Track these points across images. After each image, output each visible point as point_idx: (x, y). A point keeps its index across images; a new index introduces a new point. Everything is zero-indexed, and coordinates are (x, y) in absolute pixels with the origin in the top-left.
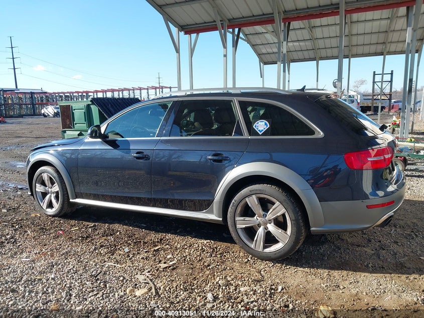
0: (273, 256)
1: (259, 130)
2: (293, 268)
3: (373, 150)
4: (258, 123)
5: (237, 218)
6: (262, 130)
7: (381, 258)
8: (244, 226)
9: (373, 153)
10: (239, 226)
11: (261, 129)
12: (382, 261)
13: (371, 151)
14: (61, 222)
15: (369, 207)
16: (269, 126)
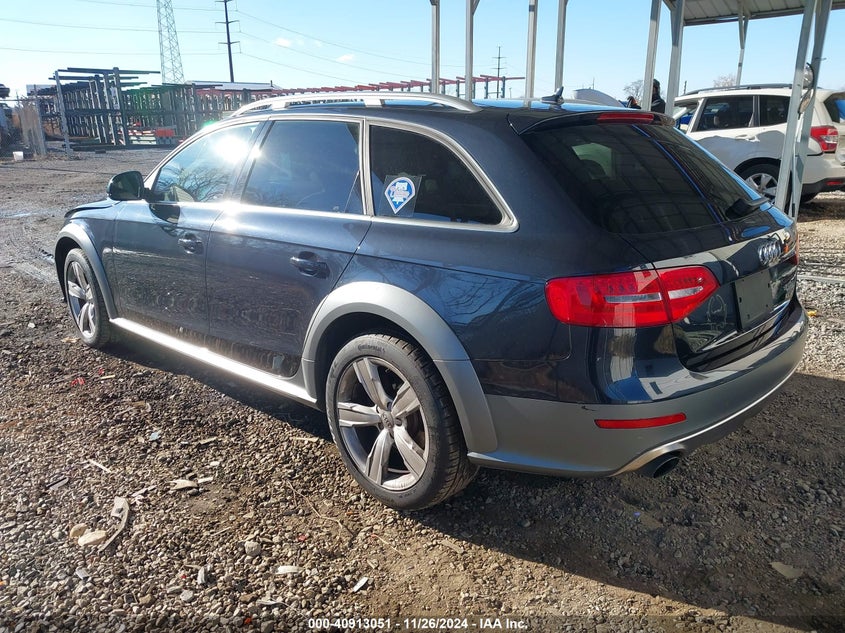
0: (398, 501)
1: (394, 203)
2: (435, 533)
3: (646, 273)
4: (395, 185)
5: (341, 405)
6: (400, 203)
7: (662, 545)
8: (351, 423)
9: (642, 281)
10: (343, 422)
11: (398, 199)
12: (661, 555)
13: (639, 276)
14: (98, 359)
15: (600, 423)
16: (414, 194)
